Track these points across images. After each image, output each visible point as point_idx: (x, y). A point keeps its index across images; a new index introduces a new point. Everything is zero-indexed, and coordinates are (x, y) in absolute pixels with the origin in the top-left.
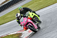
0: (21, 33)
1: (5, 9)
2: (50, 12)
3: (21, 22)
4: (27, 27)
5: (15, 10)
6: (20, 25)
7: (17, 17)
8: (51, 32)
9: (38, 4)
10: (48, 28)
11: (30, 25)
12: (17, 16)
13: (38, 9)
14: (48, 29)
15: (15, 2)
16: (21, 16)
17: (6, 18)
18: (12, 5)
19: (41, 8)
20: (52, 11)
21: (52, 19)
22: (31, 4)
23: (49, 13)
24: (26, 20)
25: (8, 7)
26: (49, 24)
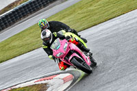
0: (46, 84)
1: (7, 27)
2: (115, 32)
3: (54, 50)
4: (67, 61)
5: (31, 28)
6: (51, 56)
7: (44, 39)
8: (118, 82)
9: (86, 14)
10: (110, 71)
11: (75, 57)
12: (44, 37)
13: (86, 26)
14: (109, 74)
15: (30, 10)
16: (53, 36)
17: (10, 49)
18: (24, 16)
19: (93, 23)
20: (120, 30)
21: (121, 51)
22: (69, 15)
23: (112, 37)
24: (66, 45)
25: (14, 22)
26: (112, 62)
